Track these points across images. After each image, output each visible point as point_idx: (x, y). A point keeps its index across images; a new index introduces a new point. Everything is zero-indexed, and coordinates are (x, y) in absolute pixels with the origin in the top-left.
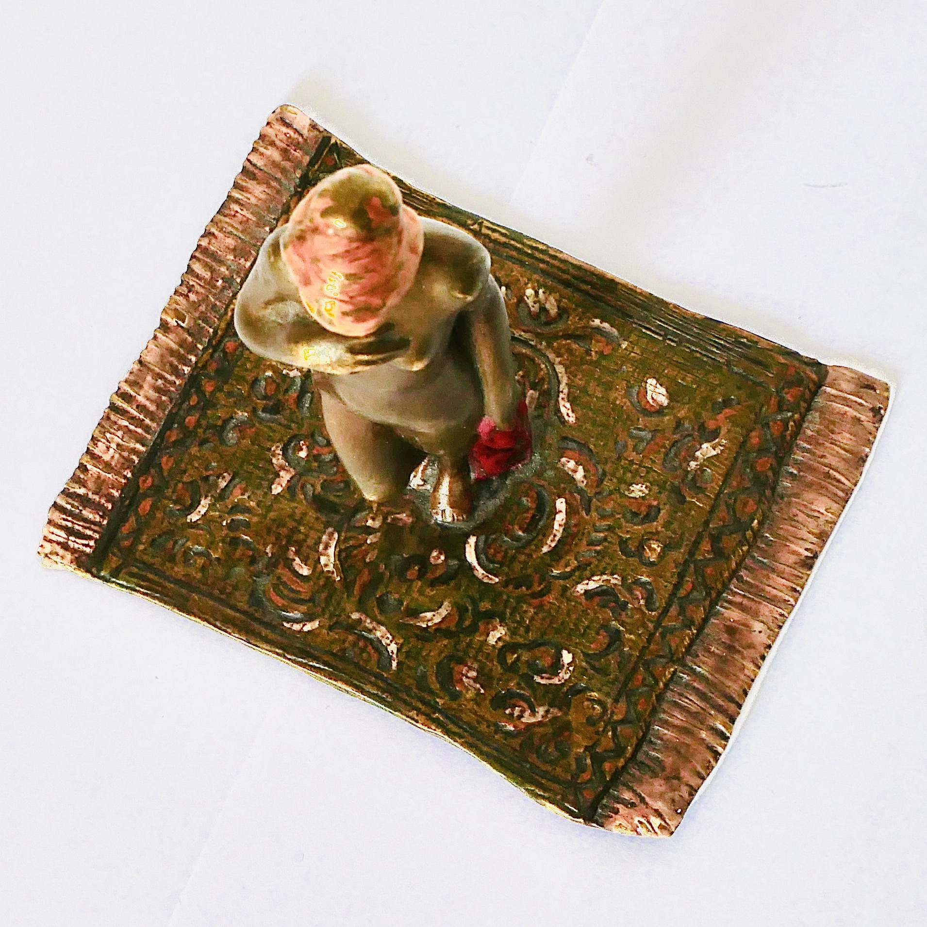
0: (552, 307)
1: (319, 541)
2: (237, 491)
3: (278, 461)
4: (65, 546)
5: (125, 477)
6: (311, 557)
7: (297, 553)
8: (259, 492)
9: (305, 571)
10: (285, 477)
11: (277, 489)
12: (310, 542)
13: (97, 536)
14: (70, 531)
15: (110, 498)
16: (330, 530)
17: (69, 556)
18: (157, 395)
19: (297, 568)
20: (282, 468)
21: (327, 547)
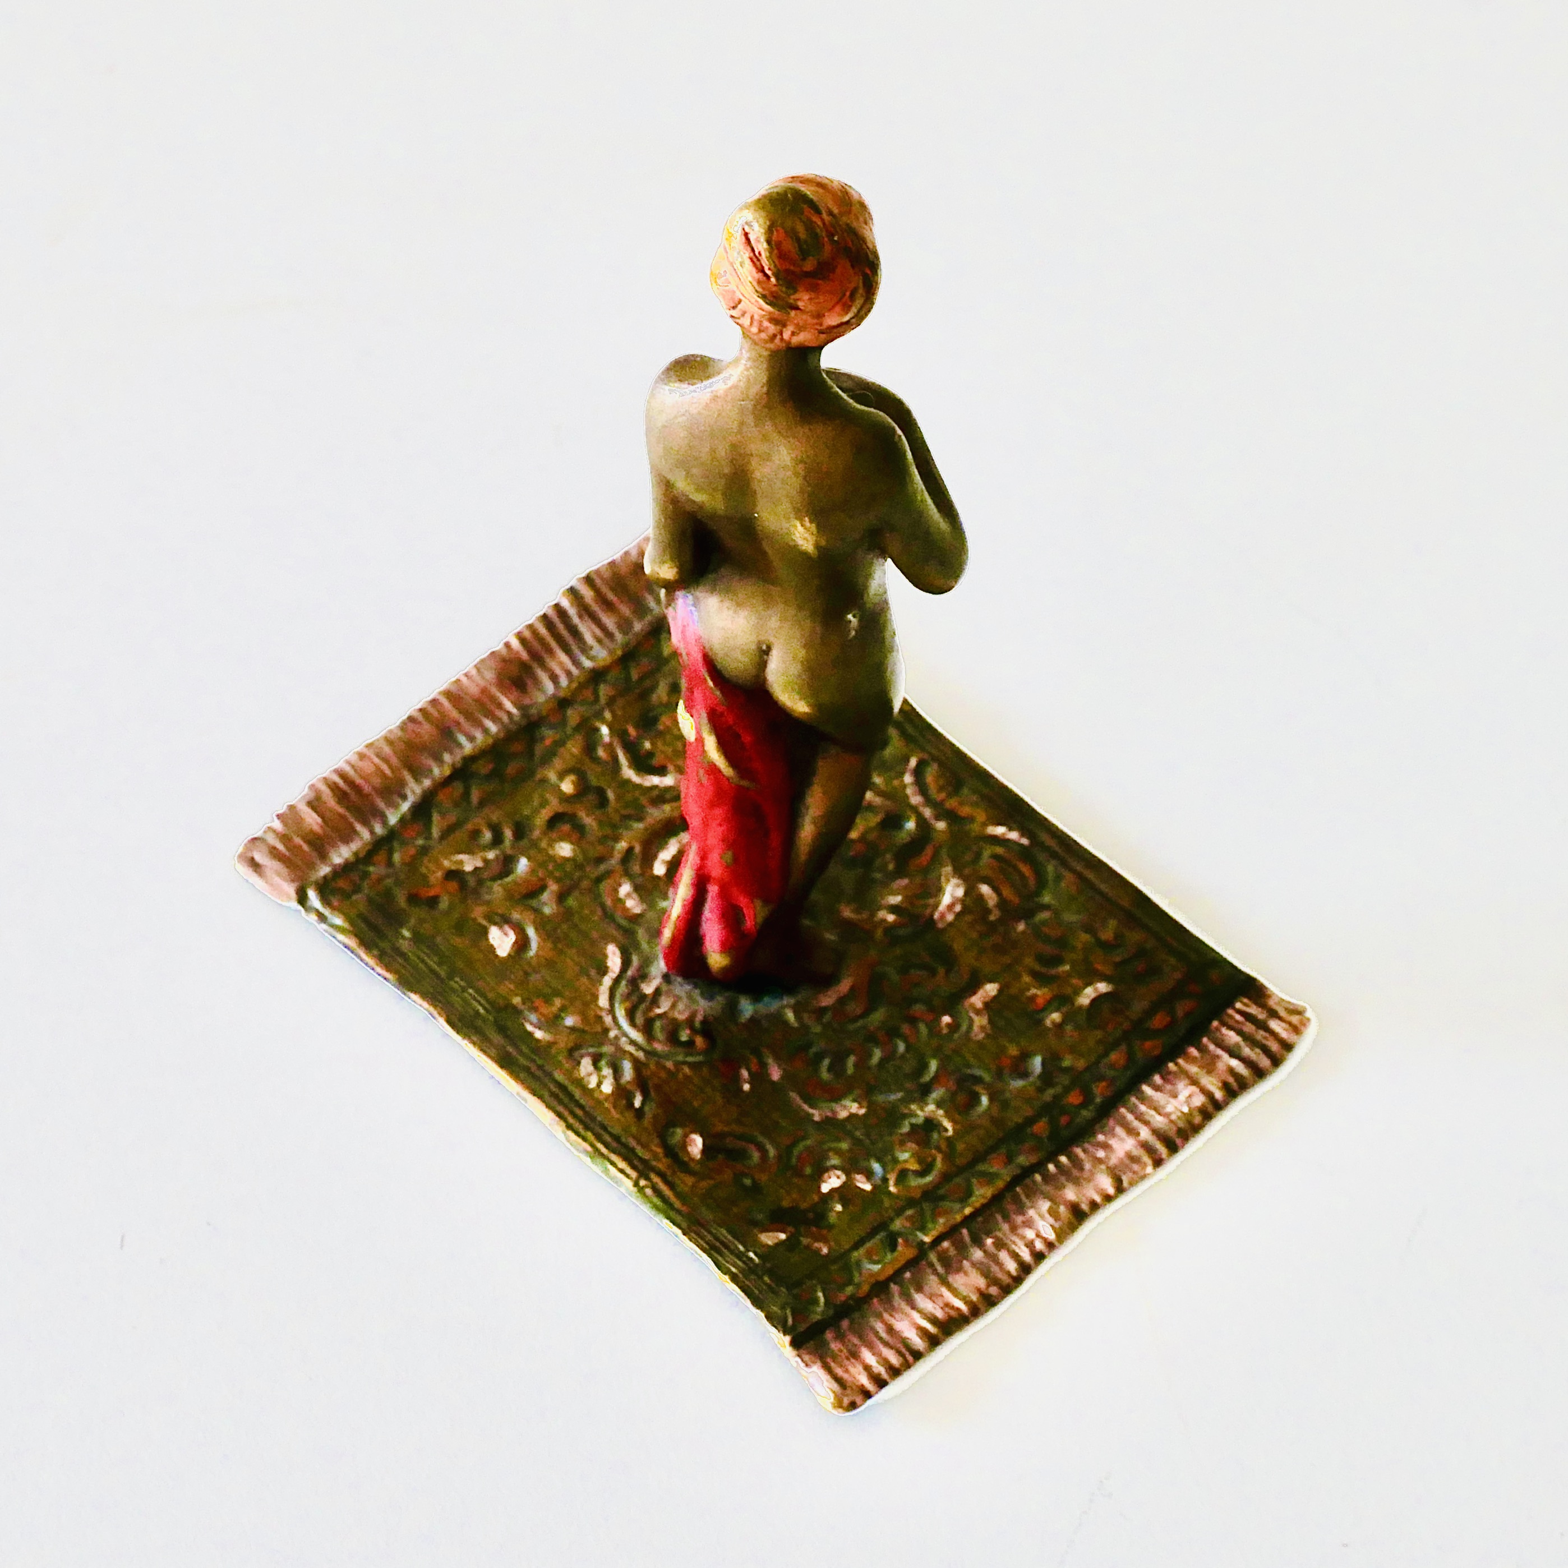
0: (586, 1065)
1: (958, 915)
2: (1040, 1001)
3: (980, 1021)
4: (1273, 1014)
5: (1176, 1064)
6: (972, 902)
7: (987, 911)
8: (1013, 991)
9: (985, 889)
10: (977, 1000)
11: (991, 989)
12: (969, 918)
13: (1230, 1011)
14: (1263, 1026)
15: (1203, 1049)
16: (940, 925)
17: (1271, 1003)
18: (1110, 1142)
19: (994, 895)
20: (978, 1012)
21: (950, 907)
